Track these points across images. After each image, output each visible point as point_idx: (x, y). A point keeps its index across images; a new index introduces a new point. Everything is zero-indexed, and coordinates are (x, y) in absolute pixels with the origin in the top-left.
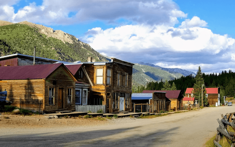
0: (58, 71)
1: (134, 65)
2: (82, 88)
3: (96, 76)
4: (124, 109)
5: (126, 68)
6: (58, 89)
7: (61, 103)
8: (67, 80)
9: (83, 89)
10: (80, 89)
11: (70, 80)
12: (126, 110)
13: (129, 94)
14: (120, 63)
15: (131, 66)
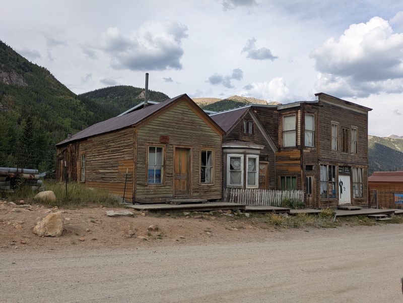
0: (176, 111)
1: (371, 110)
2: (245, 154)
3: (283, 132)
4: (349, 201)
5: (352, 116)
6: (174, 149)
7: (184, 183)
8: (200, 132)
9: (248, 156)
10: (241, 155)
11: (207, 133)
12: (356, 201)
13: (361, 169)
14: (336, 105)
15: (363, 113)
